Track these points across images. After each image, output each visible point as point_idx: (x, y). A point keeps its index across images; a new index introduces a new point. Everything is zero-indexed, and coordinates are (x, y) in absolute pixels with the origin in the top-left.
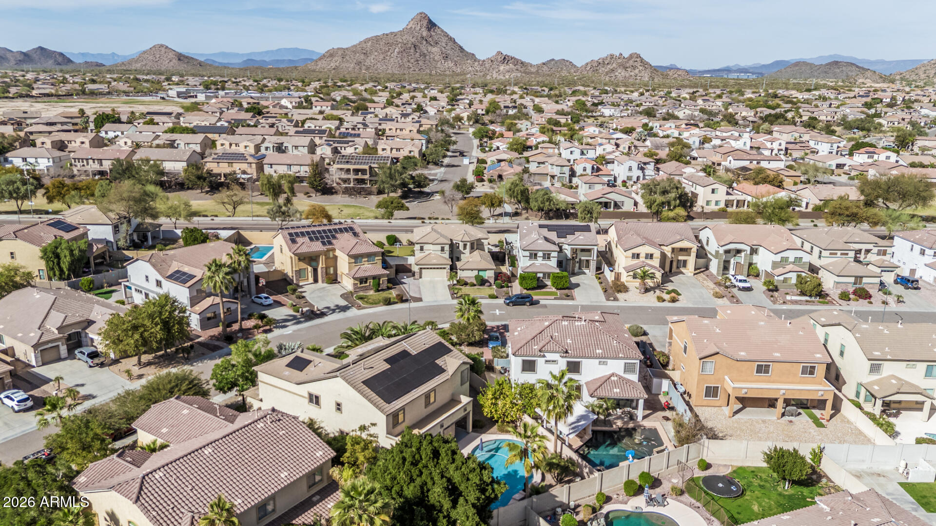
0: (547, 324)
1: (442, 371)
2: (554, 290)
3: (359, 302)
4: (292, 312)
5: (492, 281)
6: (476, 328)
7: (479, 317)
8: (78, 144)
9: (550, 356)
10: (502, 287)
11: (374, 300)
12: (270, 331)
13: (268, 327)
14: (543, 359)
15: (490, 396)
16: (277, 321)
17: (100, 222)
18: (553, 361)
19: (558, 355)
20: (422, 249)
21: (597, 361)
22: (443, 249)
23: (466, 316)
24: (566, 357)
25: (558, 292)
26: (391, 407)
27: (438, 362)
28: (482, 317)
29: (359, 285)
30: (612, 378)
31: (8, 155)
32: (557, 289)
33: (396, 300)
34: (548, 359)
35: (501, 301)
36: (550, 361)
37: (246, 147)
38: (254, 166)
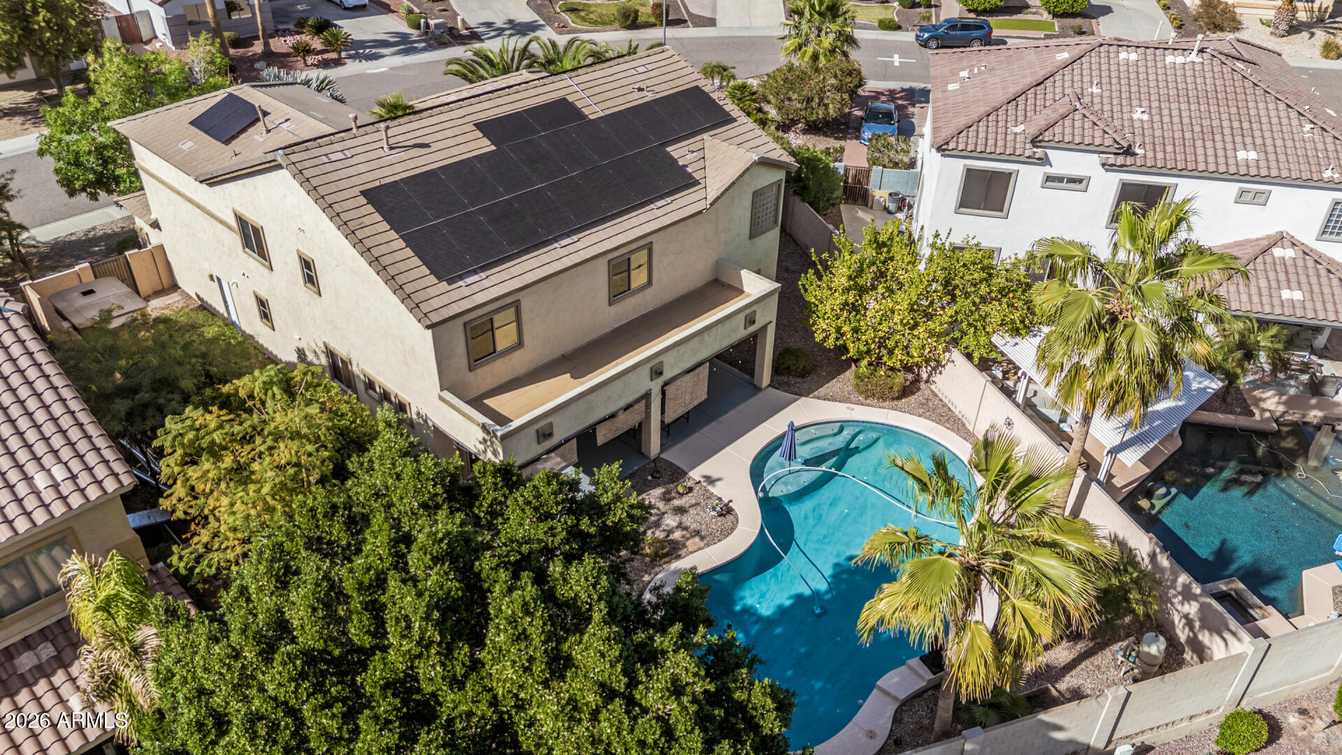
0: (1064, 56)
1: (684, 181)
2: (1046, 16)
3: (567, 17)
4: (404, 28)
6: (833, 81)
7: (845, 54)
9: (1063, 162)
10: (915, 5)
11: (601, 16)
12: (338, 63)
13: (334, 55)
14: (1038, 172)
15: (841, 281)
16: (362, 44)
18: (1072, 180)
19: (1095, 159)
21: (1234, 188)
23: (810, 50)
24: (1121, 168)
25: (1057, 23)
26: (455, 295)
27: (675, 151)
28: (854, 55)
30: (1277, 252)
32: (1055, 15)
33: (652, 20)
34: (1055, 170)
35: (909, 37)
36: (1060, 179)
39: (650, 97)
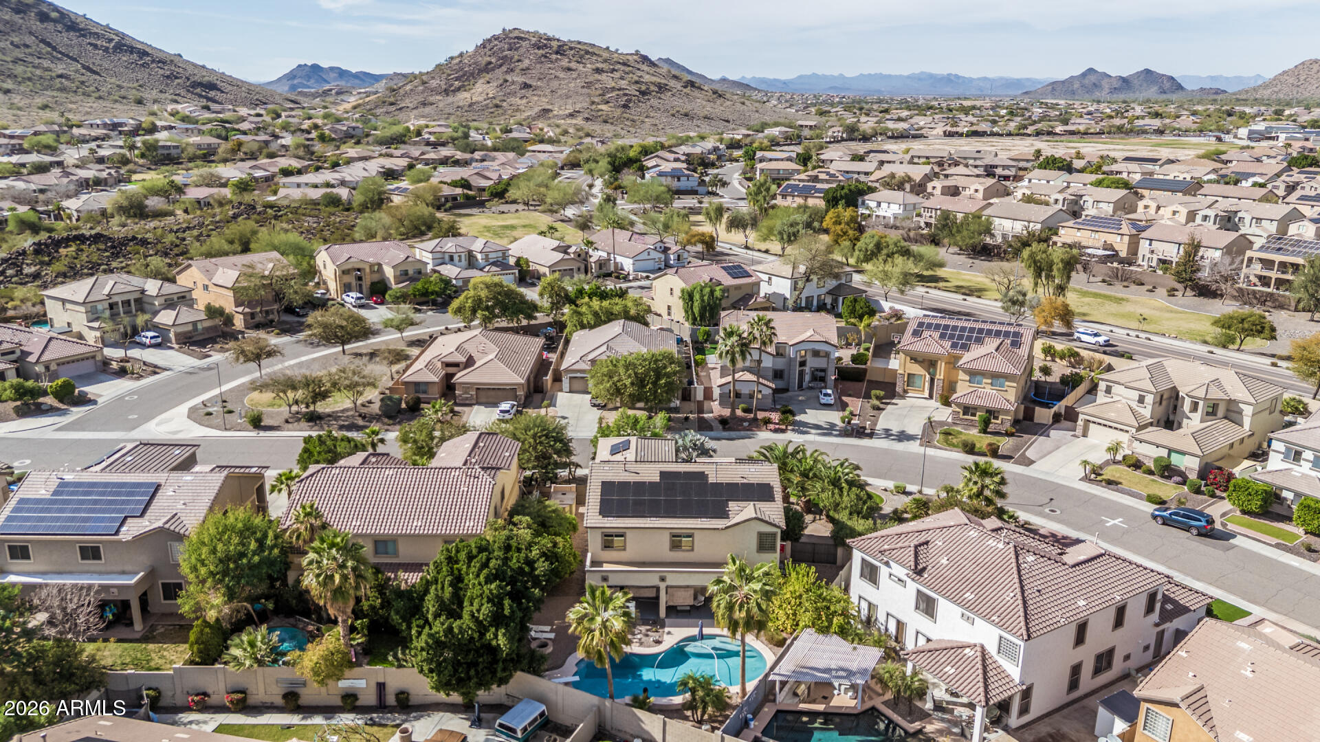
1: (724, 515)
3: (938, 437)
4: (838, 421)
5: (1193, 476)
8: (972, 191)
9: (895, 569)
10: (1198, 491)
11: (960, 441)
12: (783, 431)
13: (784, 427)
14: (889, 571)
16: (805, 424)
17: (784, 274)
18: (899, 579)
19: (906, 571)
20: (1108, 390)
21: (959, 610)
22: (1141, 400)
24: (917, 581)
25: (1305, 538)
26: (600, 521)
27: (732, 504)
29: (961, 416)
30: (967, 650)
31: (866, 197)
33: (985, 451)
34: (892, 571)
36: (895, 577)
37: (1174, 213)
38: (1126, 239)
39: (745, 481)
